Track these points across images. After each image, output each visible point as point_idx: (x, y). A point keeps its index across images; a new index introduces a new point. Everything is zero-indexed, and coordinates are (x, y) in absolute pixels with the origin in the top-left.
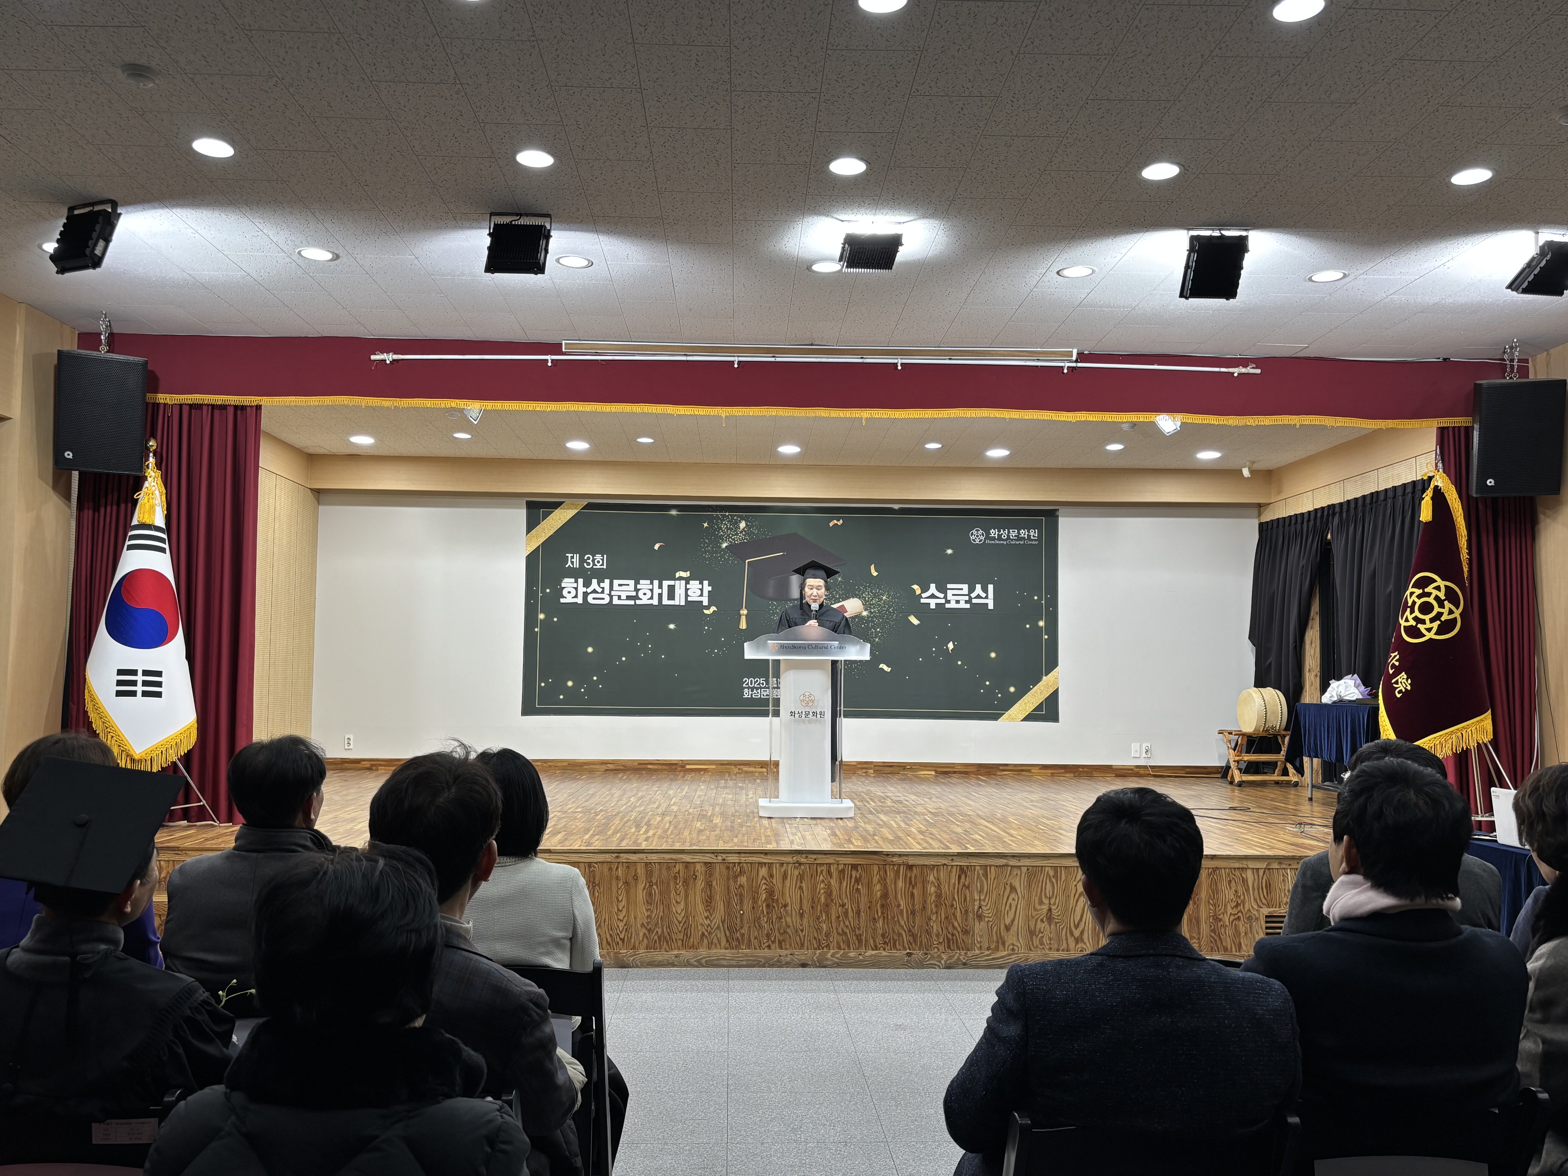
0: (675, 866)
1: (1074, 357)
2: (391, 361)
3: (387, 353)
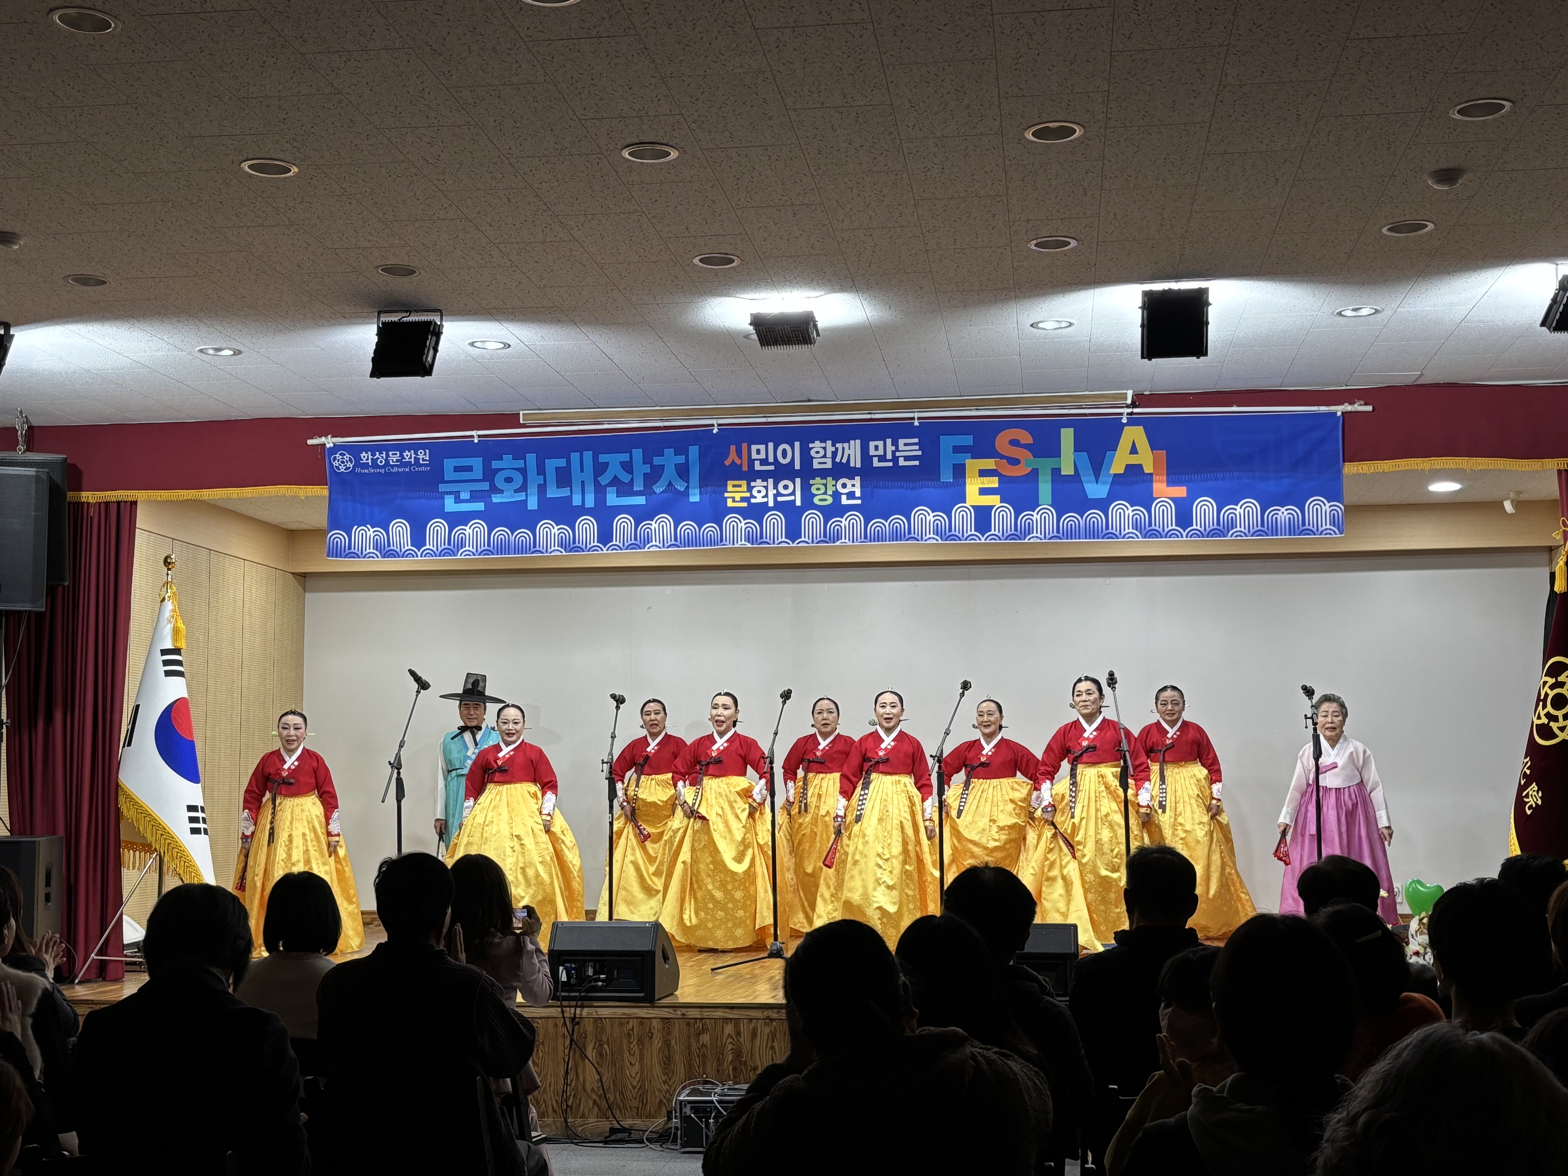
0: (628, 1022)
1: (1129, 401)
2: (332, 445)
3: (326, 436)
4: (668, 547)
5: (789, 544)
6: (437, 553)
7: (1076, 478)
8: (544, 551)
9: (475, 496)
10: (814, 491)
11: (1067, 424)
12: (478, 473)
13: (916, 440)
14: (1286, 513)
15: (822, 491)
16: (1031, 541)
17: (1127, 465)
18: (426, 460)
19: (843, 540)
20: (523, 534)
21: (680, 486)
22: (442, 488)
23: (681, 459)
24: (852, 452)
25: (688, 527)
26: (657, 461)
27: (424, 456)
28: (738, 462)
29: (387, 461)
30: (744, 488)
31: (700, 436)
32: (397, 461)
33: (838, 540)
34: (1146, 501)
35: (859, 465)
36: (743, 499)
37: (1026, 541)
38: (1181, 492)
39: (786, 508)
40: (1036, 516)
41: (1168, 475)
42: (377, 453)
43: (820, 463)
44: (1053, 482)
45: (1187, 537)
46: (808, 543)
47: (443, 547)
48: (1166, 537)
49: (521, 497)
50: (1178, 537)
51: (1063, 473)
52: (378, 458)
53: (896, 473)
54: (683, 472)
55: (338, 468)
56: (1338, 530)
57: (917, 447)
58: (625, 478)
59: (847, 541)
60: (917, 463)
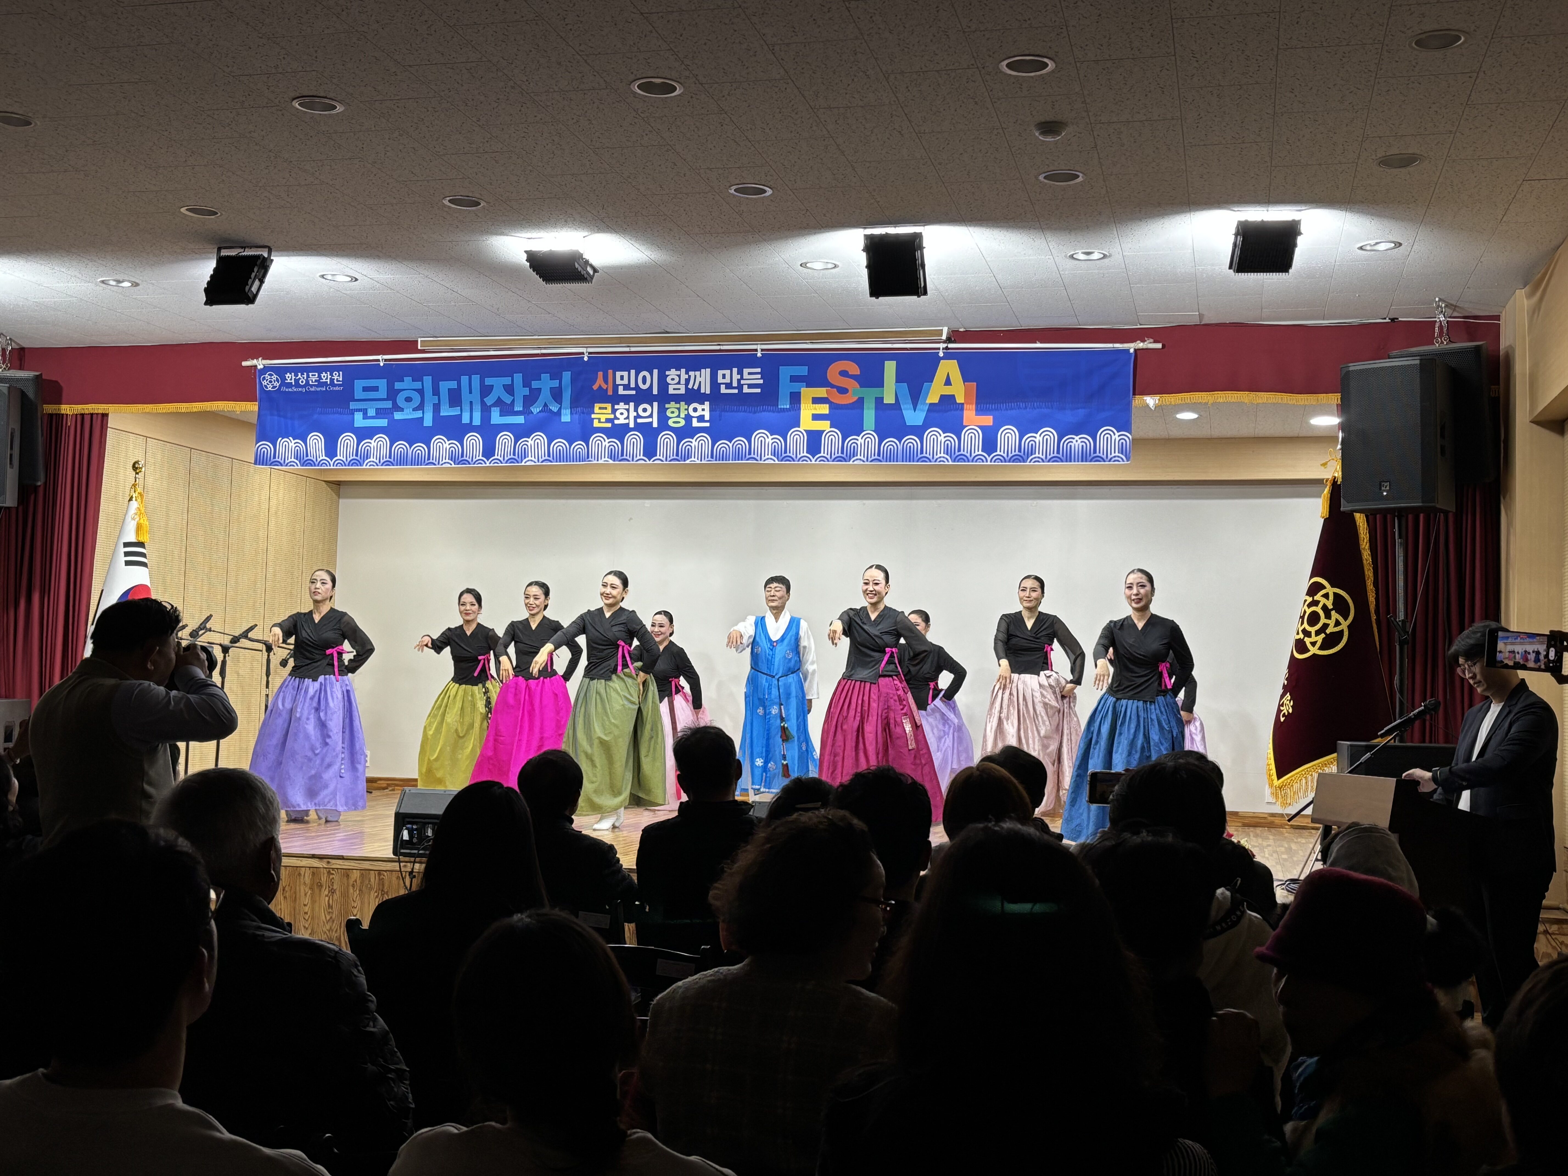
1: (944, 337)
2: (262, 367)
3: (257, 359)
4: (542, 462)
5: (645, 461)
6: (347, 463)
7: (897, 406)
8: (437, 463)
9: (380, 413)
10: (669, 414)
11: (891, 357)
12: (383, 393)
13: (759, 370)
14: (1079, 441)
15: (676, 414)
16: (855, 463)
17: (942, 396)
18: (340, 381)
19: (693, 459)
20: (420, 448)
21: (554, 408)
22: (353, 405)
23: (556, 383)
24: (702, 380)
25: (560, 444)
26: (535, 384)
27: (338, 377)
28: (604, 386)
29: (307, 381)
30: (609, 410)
31: (572, 362)
32: (316, 381)
33: (688, 459)
34: (956, 428)
35: (708, 392)
36: (608, 420)
37: (851, 462)
38: (988, 420)
39: (644, 428)
40: (860, 440)
41: (977, 404)
42: (300, 374)
43: (674, 389)
44: (877, 409)
45: (991, 462)
46: (662, 461)
47: (351, 458)
48: (972, 461)
49: (418, 414)
50: (983, 462)
51: (885, 402)
52: (300, 379)
53: (741, 399)
54: (557, 395)
55: (266, 387)
56: (1126, 456)
57: (759, 376)
58: (507, 399)
59: (696, 459)
60: (758, 390)
